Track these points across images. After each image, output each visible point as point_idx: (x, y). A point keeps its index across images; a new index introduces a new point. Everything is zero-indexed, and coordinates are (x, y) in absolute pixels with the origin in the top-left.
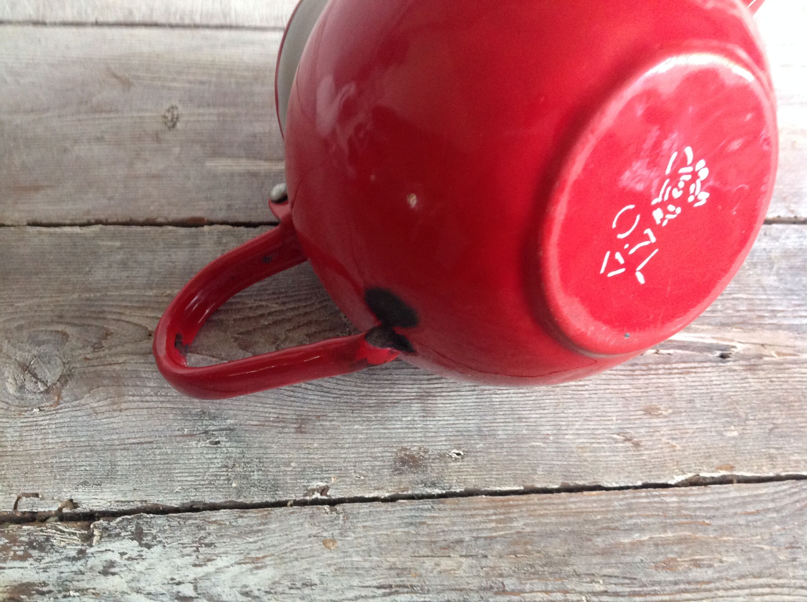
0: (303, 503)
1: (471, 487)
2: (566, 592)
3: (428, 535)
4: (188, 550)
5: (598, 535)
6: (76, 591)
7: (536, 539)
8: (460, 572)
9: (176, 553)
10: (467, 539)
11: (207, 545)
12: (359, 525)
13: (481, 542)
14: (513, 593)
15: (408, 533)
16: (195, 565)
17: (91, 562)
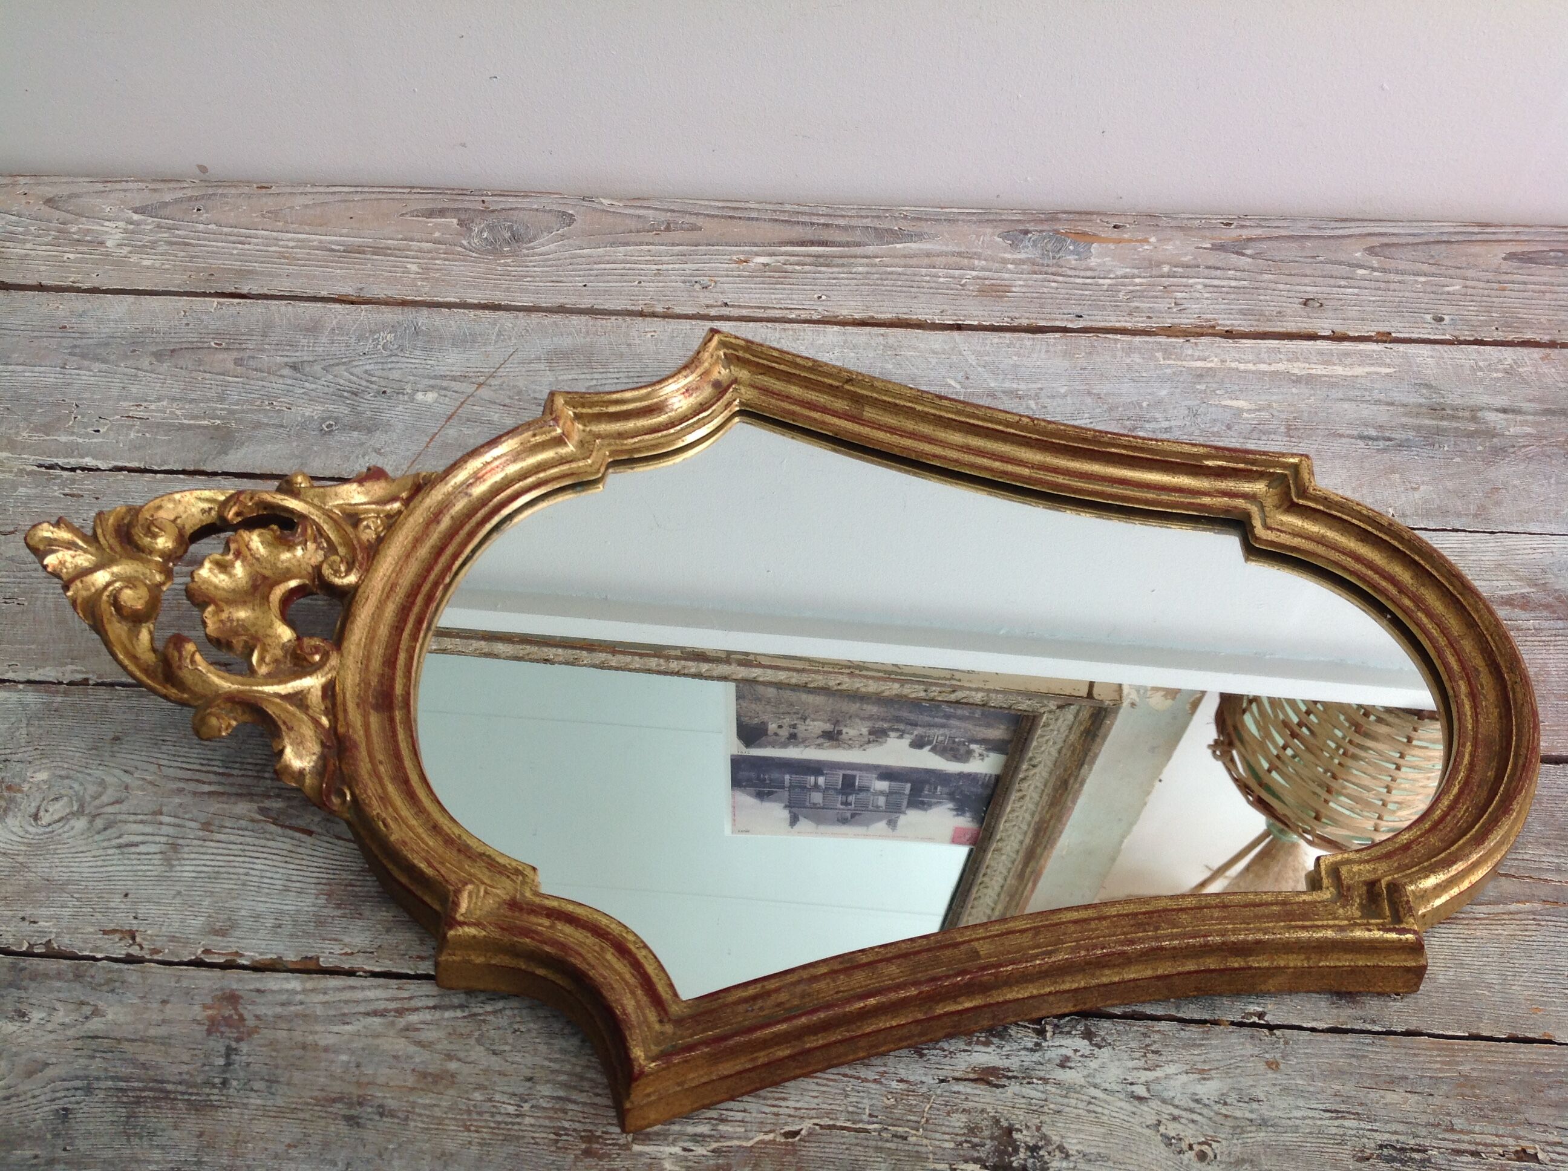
0: (1241, 1025)
1: (1412, 1028)
2: (1518, 1138)
3: (1371, 1068)
4: (1137, 1055)
5: (1551, 1088)
6: (1041, 1079)
7: (1484, 1084)
8: (1406, 1107)
9: (1125, 1056)
10: (1412, 1076)
11: (1153, 1052)
12: (1301, 1051)
13: (1426, 1081)
14: (1461, 1132)
15: (1350, 1064)
16: (1145, 1069)
17: (1049, 1054)
